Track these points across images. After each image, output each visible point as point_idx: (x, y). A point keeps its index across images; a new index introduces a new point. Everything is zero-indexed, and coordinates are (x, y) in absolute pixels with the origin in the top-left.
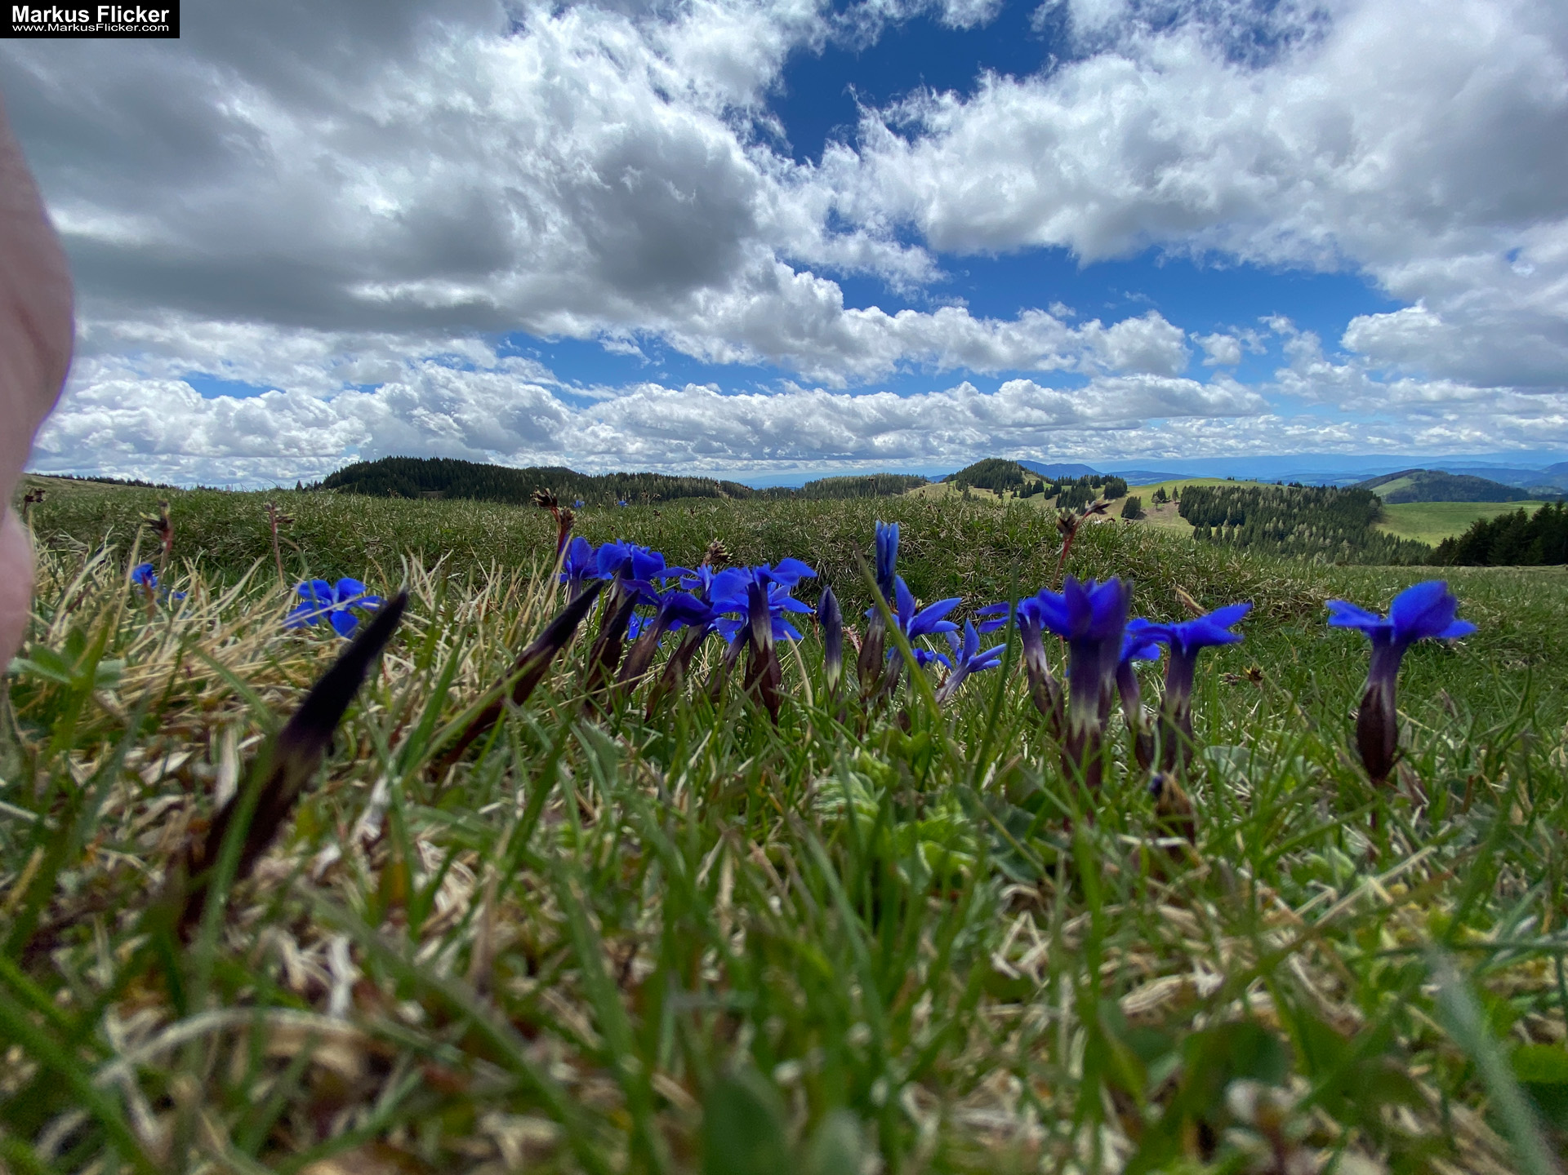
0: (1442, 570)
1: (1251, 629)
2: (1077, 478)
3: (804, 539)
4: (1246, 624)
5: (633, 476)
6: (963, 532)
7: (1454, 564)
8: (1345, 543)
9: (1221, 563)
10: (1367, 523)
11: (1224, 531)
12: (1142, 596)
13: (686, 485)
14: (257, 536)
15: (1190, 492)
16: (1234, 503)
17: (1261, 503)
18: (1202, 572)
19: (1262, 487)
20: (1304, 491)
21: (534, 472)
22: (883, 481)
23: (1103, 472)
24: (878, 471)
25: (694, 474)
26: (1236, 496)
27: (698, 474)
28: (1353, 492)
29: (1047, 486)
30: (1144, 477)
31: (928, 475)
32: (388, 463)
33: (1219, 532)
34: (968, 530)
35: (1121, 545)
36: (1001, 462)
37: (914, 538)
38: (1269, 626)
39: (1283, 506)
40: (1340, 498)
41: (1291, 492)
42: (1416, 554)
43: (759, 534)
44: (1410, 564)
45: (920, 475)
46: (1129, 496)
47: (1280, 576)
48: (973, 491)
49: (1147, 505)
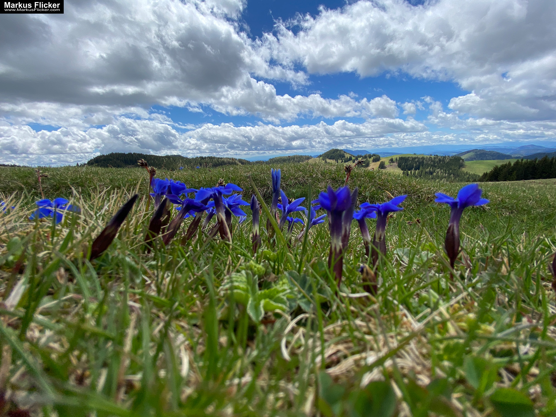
0: (483, 183)
1: (419, 205)
2: (363, 155)
3: (265, 179)
4: (418, 204)
5: (205, 158)
6: (321, 175)
7: (487, 181)
8: (452, 175)
9: (410, 183)
10: (459, 168)
11: (413, 172)
12: (382, 195)
13: (225, 161)
14: (55, 184)
15: (401, 158)
16: (416, 162)
17: (425, 162)
18: (403, 186)
19: (425, 157)
20: (439, 157)
21: (168, 157)
22: (297, 158)
23: (372, 153)
24: (295, 154)
25: (228, 157)
26: (417, 160)
27: (230, 157)
28: (455, 158)
29: (353, 158)
30: (386, 154)
31: (312, 155)
32: (112, 155)
33: (411, 173)
34: (323, 174)
35: (375, 178)
36: (337, 150)
37: (304, 177)
38: (425, 204)
39: (432, 163)
40: (451, 160)
41: (435, 158)
42: (475, 178)
43: (248, 177)
44: (473, 181)
45: (309, 155)
46: (381, 161)
47: (429, 186)
48: (328, 161)
49: (387, 163)
